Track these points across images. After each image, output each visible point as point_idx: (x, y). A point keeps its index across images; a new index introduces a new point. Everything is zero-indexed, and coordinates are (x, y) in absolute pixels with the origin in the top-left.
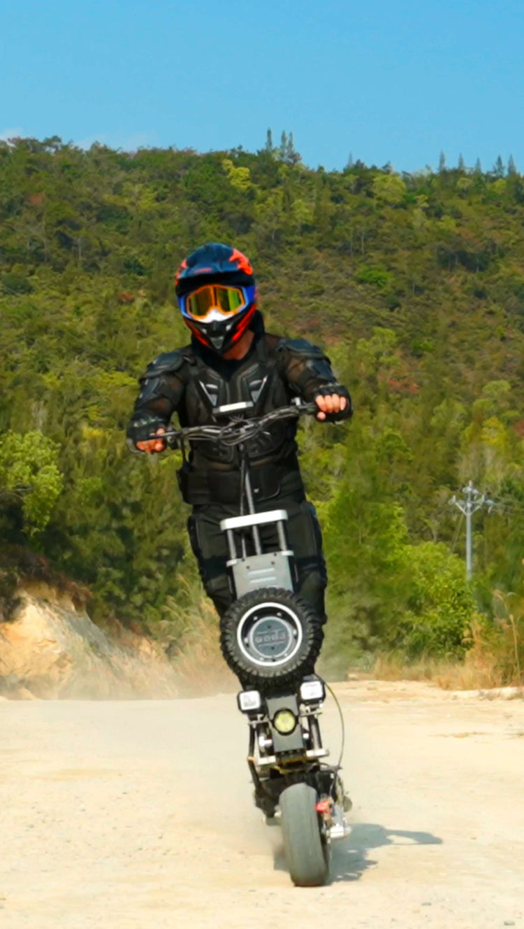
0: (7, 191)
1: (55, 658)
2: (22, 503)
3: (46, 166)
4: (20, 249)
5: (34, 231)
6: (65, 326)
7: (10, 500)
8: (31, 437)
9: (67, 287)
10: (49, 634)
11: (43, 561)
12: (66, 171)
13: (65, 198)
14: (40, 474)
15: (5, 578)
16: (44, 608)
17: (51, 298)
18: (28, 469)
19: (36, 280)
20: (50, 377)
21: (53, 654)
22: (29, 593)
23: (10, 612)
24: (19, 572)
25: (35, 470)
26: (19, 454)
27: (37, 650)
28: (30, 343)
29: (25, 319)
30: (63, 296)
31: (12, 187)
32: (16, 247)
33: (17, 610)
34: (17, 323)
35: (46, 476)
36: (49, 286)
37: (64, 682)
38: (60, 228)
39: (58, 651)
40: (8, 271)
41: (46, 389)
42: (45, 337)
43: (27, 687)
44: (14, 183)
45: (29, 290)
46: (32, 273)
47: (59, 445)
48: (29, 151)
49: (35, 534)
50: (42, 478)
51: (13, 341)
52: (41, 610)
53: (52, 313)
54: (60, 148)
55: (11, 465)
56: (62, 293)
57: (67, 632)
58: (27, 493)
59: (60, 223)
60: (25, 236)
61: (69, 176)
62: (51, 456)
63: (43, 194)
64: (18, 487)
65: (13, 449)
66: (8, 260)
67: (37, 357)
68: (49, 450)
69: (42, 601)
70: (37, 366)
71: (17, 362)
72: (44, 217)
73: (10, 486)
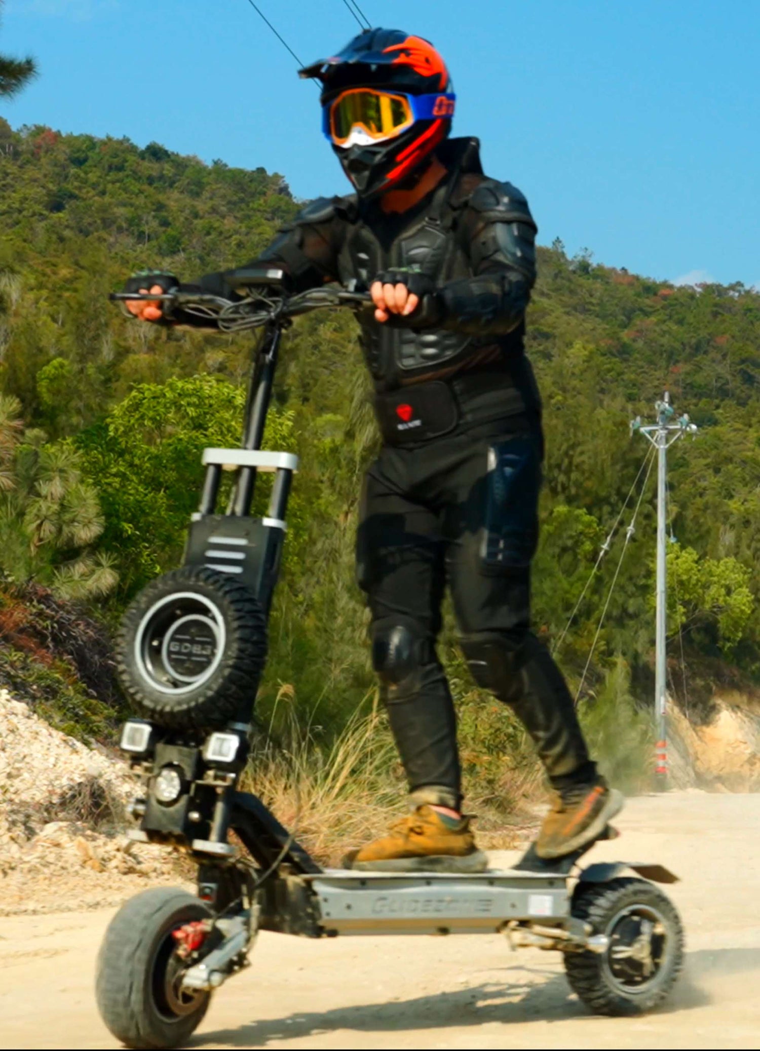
0: (695, 332)
1: (745, 757)
2: (717, 622)
3: (730, 309)
4: (706, 385)
5: (720, 369)
6: (747, 457)
7: (707, 619)
8: (726, 562)
9: (750, 420)
10: (740, 736)
11: (736, 672)
12: (749, 314)
13: (748, 339)
14: (734, 596)
15: (702, 687)
16: (736, 713)
17: (735, 430)
18: (723, 591)
19: (722, 414)
20: (735, 503)
21: (743, 753)
22: (723, 700)
23: (707, 716)
24: (714, 682)
25: (729, 592)
26: (715, 579)
27: (730, 750)
28: (717, 471)
29: (712, 449)
30: (746, 428)
31: (699, 329)
32: (703, 384)
33: (713, 715)
34: (705, 454)
35: (739, 597)
36: (734, 419)
37: (754, 778)
38: (742, 366)
39: (748, 751)
40: (696, 405)
41: (732, 514)
42: (730, 466)
43: (723, 784)
44: (701, 325)
45: (715, 423)
46: (718, 407)
47: (750, 570)
48: (714, 296)
49: (729, 648)
50: (735, 599)
51: (702, 470)
52: (733, 715)
53: (735, 444)
54: (743, 293)
55: (708, 587)
56: (746, 425)
57: (756, 733)
58: (722, 612)
59: (743, 361)
60: (712, 374)
61: (751, 318)
62: (743, 580)
63: (727, 336)
64: (714, 607)
65: (711, 574)
66: (695, 396)
67: (723, 485)
68: (742, 575)
69: (735, 707)
70: (724, 493)
71: (705, 489)
72: (728, 358)
73: (707, 607)
